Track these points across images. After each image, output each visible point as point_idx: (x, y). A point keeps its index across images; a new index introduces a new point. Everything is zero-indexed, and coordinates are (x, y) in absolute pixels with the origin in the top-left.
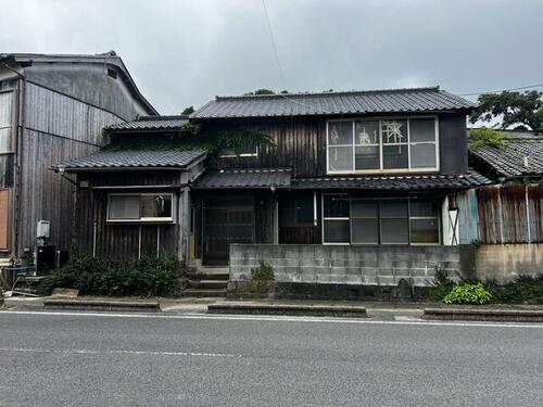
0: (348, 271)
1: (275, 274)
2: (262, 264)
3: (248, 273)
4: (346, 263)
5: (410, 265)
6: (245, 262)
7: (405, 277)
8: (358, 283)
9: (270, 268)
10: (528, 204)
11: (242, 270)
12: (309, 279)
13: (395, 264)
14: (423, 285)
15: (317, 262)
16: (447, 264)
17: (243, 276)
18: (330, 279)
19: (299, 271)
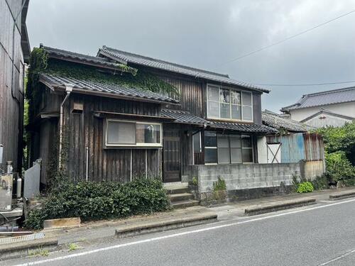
0: (261, 180)
1: (227, 185)
2: (219, 179)
3: (211, 186)
4: (260, 175)
5: (284, 174)
6: (209, 178)
7: (283, 181)
8: (265, 186)
9: (224, 181)
10: (317, 141)
11: (208, 183)
12: (243, 187)
13: (279, 174)
14: (288, 184)
15: (247, 175)
16: (296, 172)
17: (209, 189)
18: (253, 185)
19: (239, 181)
